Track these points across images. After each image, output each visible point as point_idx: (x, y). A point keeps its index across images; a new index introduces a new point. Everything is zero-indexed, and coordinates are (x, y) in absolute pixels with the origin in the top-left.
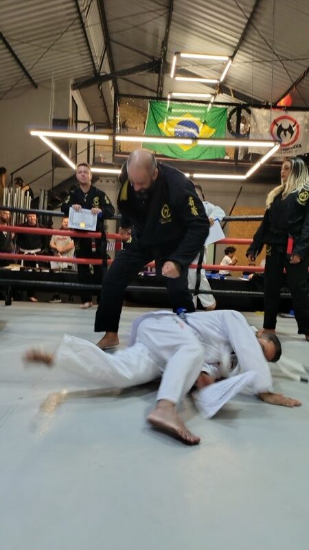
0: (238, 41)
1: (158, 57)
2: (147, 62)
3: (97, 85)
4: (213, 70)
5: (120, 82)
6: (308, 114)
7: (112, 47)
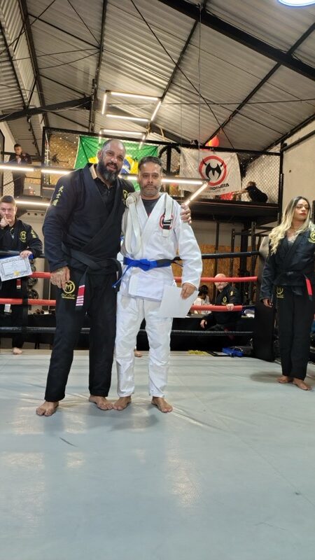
0: (167, 83)
1: (89, 91)
2: (78, 98)
3: (26, 118)
4: (143, 109)
6: (234, 154)
7: (42, 82)
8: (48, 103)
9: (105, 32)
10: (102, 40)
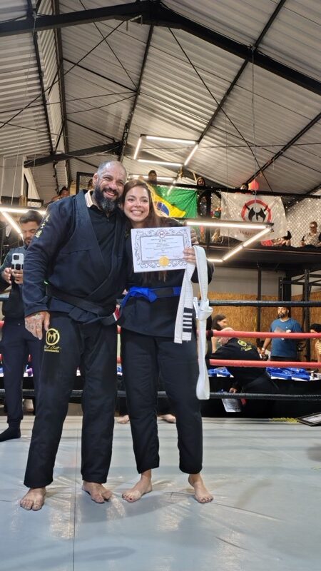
0: (205, 126)
1: (118, 138)
2: (106, 144)
3: (52, 164)
4: (176, 153)
5: (74, 162)
6: (279, 199)
7: (69, 127)
8: (73, 148)
9: (144, 75)
10: (140, 83)
